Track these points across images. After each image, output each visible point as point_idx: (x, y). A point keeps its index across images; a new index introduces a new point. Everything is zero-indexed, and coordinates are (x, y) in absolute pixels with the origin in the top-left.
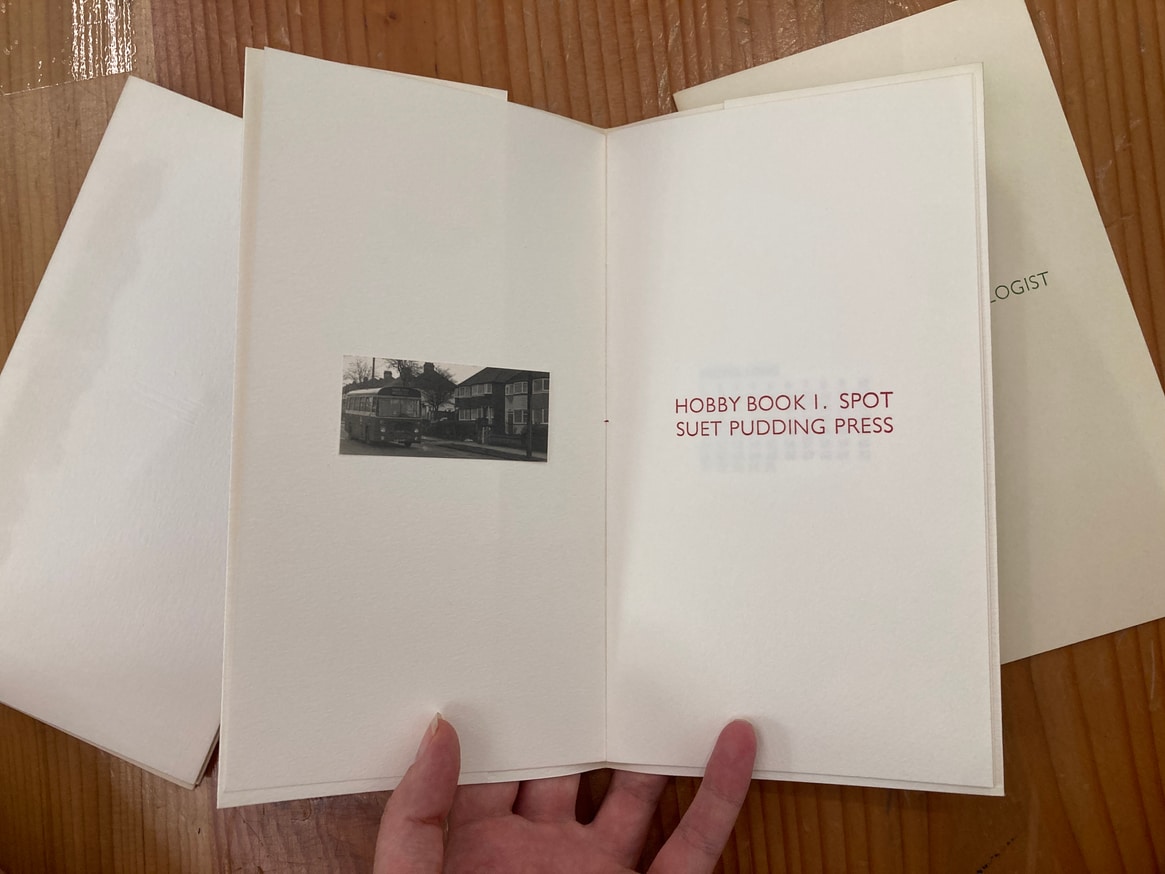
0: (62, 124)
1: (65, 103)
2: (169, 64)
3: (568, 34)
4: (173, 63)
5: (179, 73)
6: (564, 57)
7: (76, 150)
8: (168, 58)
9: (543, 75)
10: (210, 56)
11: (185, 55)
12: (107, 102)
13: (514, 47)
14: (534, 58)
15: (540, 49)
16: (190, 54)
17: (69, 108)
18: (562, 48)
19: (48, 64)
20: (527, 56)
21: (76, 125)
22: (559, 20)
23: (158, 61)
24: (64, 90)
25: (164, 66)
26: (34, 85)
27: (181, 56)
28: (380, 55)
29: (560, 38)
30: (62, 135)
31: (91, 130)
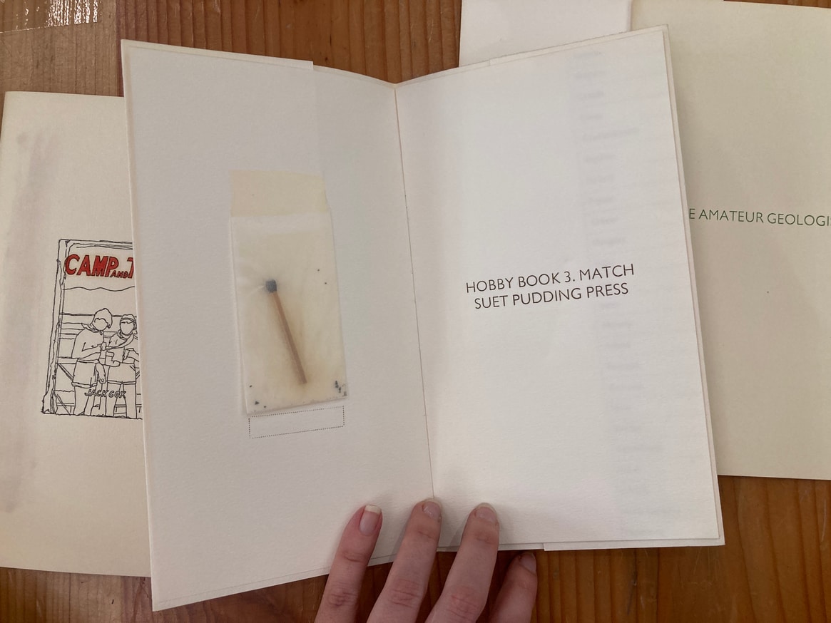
0: (40, 59)
1: (44, 42)
2: (126, 19)
3: (431, 23)
4: (129, 18)
5: (134, 27)
6: (427, 40)
7: (50, 79)
8: (126, 14)
9: (411, 52)
10: (158, 16)
11: (140, 14)
12: (77, 44)
13: (390, 29)
14: (404, 39)
15: (410, 33)
16: (144, 12)
17: (47, 46)
18: (426, 33)
19: (33, 11)
20: (399, 38)
21: (52, 60)
22: (425, 12)
23: (118, 16)
24: (44, 33)
25: (122, 20)
26: (21, 27)
27: (136, 14)
28: (288, 26)
29: (425, 26)
30: (40, 67)
31: (62, 65)
